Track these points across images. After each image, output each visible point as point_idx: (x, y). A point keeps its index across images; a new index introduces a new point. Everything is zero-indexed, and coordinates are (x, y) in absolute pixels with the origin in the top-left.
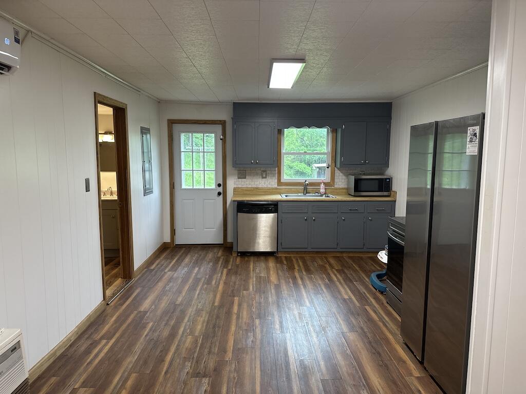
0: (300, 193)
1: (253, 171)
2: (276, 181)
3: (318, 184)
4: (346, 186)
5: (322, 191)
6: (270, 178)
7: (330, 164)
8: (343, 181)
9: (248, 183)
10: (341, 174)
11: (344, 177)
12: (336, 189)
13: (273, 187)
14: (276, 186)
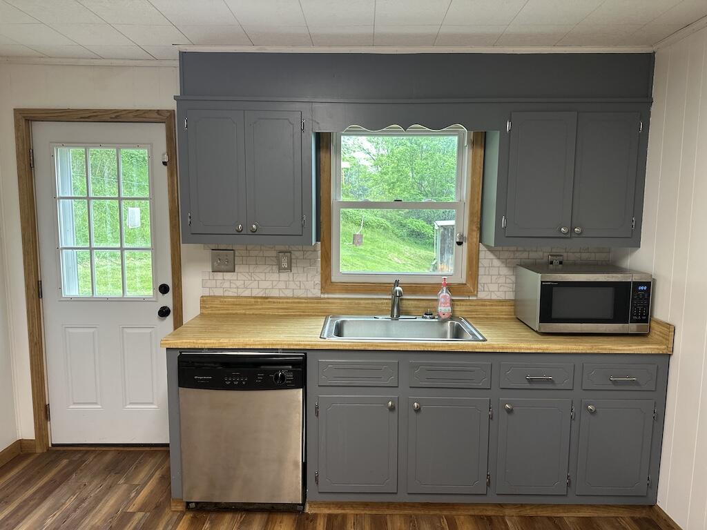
1: (253, 253)
2: (318, 279)
3: (434, 288)
4: (511, 296)
5: (444, 309)
6: (301, 269)
7: (466, 234)
9: (239, 283)
10: (496, 263)
11: (505, 271)
12: (483, 302)
13: (310, 295)
14: (316, 292)
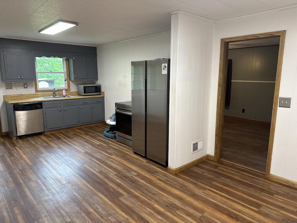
0: (51, 96)
1: (17, 84)
2: (34, 89)
3: (62, 90)
4: (77, 91)
5: (64, 94)
6: (30, 88)
7: (66, 79)
8: (75, 88)
9: (14, 91)
10: (73, 84)
11: (75, 86)
12: (72, 92)
13: (33, 93)
14: (34, 93)
